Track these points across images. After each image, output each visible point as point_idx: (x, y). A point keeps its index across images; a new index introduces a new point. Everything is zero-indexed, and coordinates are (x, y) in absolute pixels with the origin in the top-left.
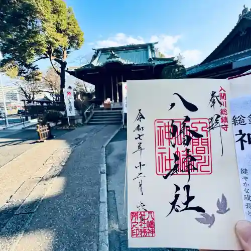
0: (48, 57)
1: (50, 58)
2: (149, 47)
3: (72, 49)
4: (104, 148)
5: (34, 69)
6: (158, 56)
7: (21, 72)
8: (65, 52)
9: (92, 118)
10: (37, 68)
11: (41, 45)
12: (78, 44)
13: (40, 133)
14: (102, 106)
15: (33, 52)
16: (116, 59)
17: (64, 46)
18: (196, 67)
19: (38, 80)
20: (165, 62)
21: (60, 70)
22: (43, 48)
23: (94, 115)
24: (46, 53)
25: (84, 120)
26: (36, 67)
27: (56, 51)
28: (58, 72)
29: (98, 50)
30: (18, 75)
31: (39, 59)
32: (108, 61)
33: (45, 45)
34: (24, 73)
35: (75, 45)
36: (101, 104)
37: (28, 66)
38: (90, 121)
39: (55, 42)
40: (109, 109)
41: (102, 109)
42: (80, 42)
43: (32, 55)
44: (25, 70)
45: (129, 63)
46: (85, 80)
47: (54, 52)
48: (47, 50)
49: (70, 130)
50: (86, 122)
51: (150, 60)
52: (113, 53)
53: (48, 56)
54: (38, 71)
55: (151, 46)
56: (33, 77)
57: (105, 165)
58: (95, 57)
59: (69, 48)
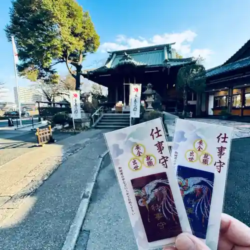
0: (64, 61)
1: (66, 61)
2: (165, 48)
3: (88, 53)
4: (102, 158)
5: (52, 72)
6: (174, 57)
7: (40, 76)
8: (81, 56)
9: (100, 121)
10: (55, 72)
11: (57, 49)
12: (94, 48)
14: (113, 109)
15: (49, 56)
16: (129, 60)
17: (79, 49)
19: (56, 82)
21: (75, 74)
22: (59, 52)
23: (102, 119)
24: (61, 57)
25: (91, 124)
26: (54, 71)
27: (73, 55)
28: (73, 75)
29: (113, 53)
30: (38, 79)
31: (57, 63)
32: (120, 62)
33: (61, 49)
34: (44, 77)
35: (91, 49)
37: (47, 70)
39: (70, 45)
40: (120, 112)
41: (114, 112)
42: (95, 45)
43: (49, 58)
44: (44, 74)
45: (142, 64)
47: (70, 56)
48: (62, 54)
49: (75, 134)
50: (93, 126)
51: (166, 61)
52: (126, 54)
54: (56, 74)
55: (168, 46)
56: (51, 81)
58: (109, 60)
59: (86, 52)
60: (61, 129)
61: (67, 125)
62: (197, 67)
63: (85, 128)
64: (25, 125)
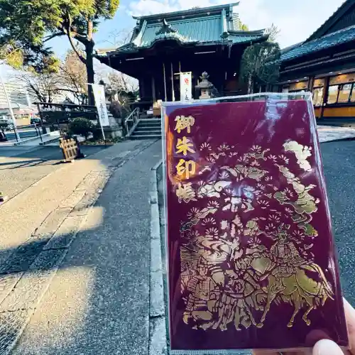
0: (65, 34)
1: (68, 35)
2: (224, 12)
3: (101, 19)
4: (155, 172)
5: (45, 53)
6: (237, 29)
7: (27, 59)
8: (91, 24)
9: (136, 130)
10: (51, 52)
12: (110, 9)
13: (65, 150)
14: (149, 112)
15: (41, 24)
16: (171, 34)
17: (87, 12)
18: (299, 46)
19: (54, 71)
20: (249, 39)
21: (84, 55)
22: (56, 17)
23: (138, 126)
24: (61, 26)
25: (124, 133)
26: (48, 51)
27: (76, 22)
28: (81, 58)
29: (142, 20)
30: (24, 64)
31: (51, 37)
32: (158, 37)
33: (59, 11)
34: (33, 61)
35: (104, 10)
36: (148, 109)
37: (37, 49)
38: (133, 134)
39: (74, 5)
41: (151, 116)
42: (112, 5)
43: (41, 29)
44: (32, 56)
45: (191, 41)
46: (123, 71)
47: (73, 23)
48: (62, 21)
49: (106, 147)
50: (128, 135)
51: (225, 35)
52: (166, 23)
53: (65, 31)
54: (53, 57)
55: (227, 9)
56: (46, 67)
57: (157, 193)
58: (137, 31)
59: (96, 17)
60: (85, 142)
61: (91, 137)
62: (269, 46)
63: (117, 140)
64: (24, 140)
